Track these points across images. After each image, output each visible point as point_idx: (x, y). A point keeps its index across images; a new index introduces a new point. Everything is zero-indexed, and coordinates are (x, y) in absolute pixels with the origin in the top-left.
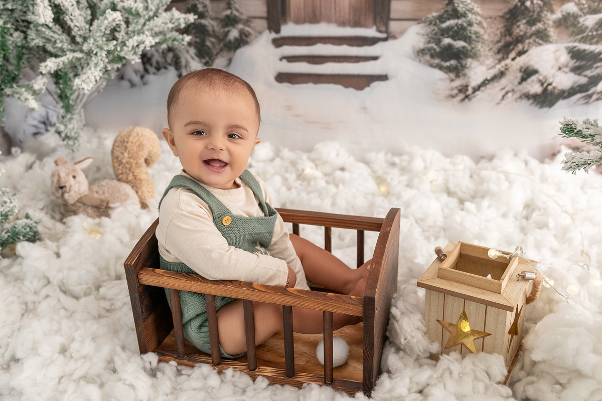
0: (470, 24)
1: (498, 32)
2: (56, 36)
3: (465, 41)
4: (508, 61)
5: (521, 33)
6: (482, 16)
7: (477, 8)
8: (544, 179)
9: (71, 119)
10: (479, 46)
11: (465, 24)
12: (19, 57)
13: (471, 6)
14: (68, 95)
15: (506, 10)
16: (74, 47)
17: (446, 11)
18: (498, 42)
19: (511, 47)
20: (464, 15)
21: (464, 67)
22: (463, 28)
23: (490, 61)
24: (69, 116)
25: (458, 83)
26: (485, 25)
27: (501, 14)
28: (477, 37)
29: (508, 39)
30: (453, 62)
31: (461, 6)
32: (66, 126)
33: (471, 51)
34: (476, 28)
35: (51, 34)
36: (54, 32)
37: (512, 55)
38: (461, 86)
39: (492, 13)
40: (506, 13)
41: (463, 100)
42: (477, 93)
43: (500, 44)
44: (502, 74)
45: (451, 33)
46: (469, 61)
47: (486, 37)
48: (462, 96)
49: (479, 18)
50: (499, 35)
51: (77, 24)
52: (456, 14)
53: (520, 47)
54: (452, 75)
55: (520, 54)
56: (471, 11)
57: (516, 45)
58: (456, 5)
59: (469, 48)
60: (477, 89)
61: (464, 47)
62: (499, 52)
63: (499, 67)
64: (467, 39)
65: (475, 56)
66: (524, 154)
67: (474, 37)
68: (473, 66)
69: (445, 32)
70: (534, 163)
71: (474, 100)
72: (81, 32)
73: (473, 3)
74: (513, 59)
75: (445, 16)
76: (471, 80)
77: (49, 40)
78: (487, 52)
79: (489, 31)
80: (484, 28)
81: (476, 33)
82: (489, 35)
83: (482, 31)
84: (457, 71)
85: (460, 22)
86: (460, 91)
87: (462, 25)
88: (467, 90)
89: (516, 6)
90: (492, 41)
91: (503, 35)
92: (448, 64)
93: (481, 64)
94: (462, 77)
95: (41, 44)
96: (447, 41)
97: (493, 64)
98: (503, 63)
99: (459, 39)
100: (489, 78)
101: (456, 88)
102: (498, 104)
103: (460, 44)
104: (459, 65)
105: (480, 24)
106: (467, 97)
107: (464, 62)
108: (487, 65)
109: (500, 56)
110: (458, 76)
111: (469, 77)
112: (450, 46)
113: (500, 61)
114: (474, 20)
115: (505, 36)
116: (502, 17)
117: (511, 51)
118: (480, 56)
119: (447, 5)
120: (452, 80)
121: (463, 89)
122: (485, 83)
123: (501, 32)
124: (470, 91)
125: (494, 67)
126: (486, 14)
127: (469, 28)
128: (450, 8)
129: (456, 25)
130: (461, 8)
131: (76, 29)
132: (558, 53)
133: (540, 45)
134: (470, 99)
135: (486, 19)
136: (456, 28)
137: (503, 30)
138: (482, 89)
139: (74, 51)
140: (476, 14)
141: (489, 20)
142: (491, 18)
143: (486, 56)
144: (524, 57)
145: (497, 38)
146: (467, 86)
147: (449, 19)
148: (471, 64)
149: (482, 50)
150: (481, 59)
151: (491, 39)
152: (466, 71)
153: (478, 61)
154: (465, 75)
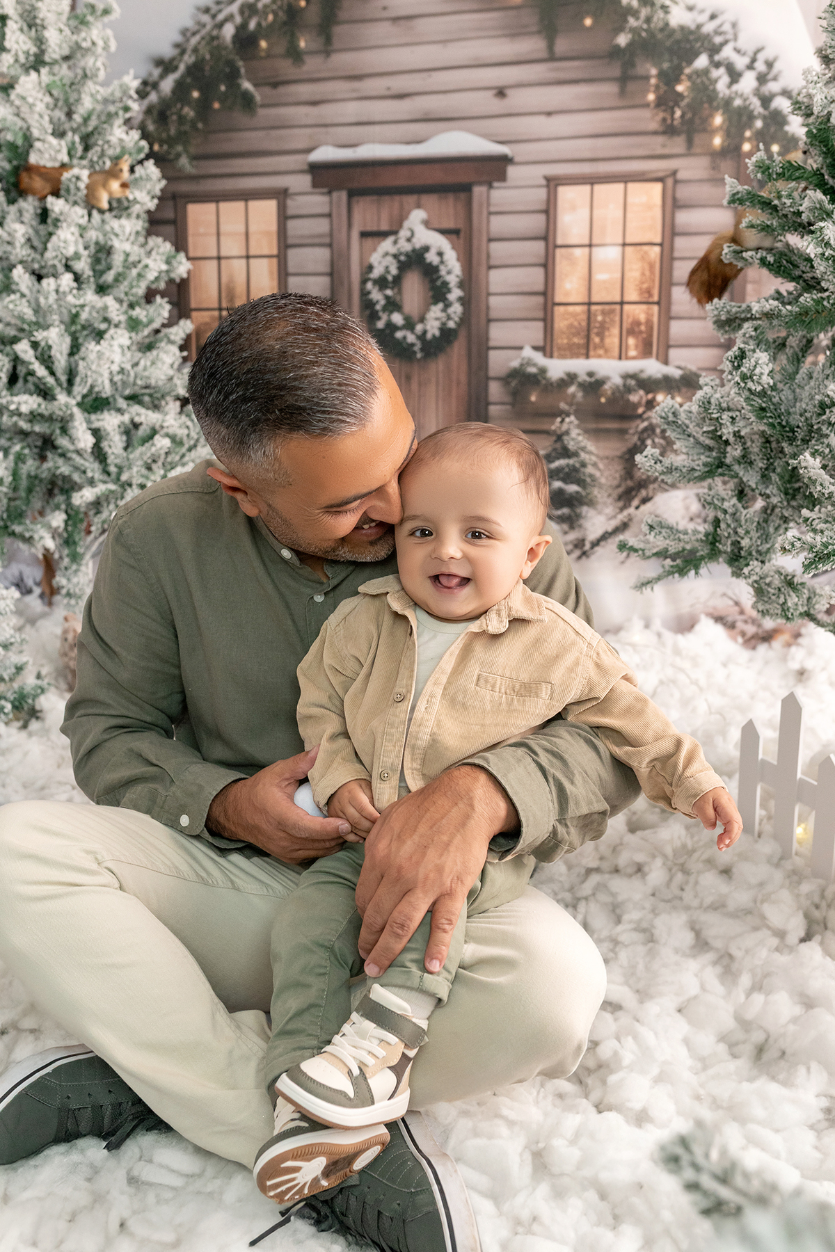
0: (584, 465)
1: (617, 475)
2: (87, 464)
3: (579, 484)
4: (631, 510)
5: (644, 477)
6: (597, 456)
7: (590, 446)
8: (677, 652)
9: (76, 571)
10: (596, 491)
11: (577, 465)
12: (30, 490)
13: (583, 444)
14: (77, 539)
15: (624, 449)
16: (105, 478)
17: (555, 450)
18: (618, 486)
19: (634, 493)
20: (576, 454)
21: (579, 516)
22: (574, 469)
23: (609, 510)
24: (74, 567)
25: (573, 536)
26: (601, 466)
27: (618, 453)
28: (593, 481)
29: (630, 483)
30: (565, 511)
31: (572, 443)
32: (69, 580)
33: (586, 497)
34: (590, 470)
35: (82, 461)
36: (85, 459)
37: (635, 502)
38: (577, 539)
39: (608, 453)
40: (625, 453)
41: (579, 558)
42: (596, 549)
43: (620, 490)
44: (624, 526)
45: (561, 475)
46: (585, 509)
47: (603, 480)
48: (577, 553)
49: (594, 458)
50: (618, 479)
51: (115, 451)
52: (566, 453)
53: (643, 493)
54: (565, 527)
55: (645, 501)
56: (583, 449)
57: (638, 491)
58: (566, 442)
59: (584, 493)
60: (595, 544)
61: (577, 493)
62: (620, 498)
63: (622, 517)
64: (580, 482)
65: (591, 503)
66: (657, 624)
67: (588, 480)
68: (589, 515)
69: (554, 474)
70: (669, 636)
71: (593, 557)
72: (117, 461)
73: (585, 441)
74: (637, 508)
75: (553, 454)
76: (588, 533)
77: (76, 468)
78: (605, 499)
79: (607, 473)
80: (599, 470)
81: (591, 476)
82: (607, 478)
83: (597, 474)
84: (571, 521)
85: (571, 461)
86: (576, 546)
87: (574, 466)
88: (584, 545)
89: (635, 445)
90: (611, 486)
91: (624, 479)
92: (559, 512)
93: (600, 513)
94: (577, 530)
95: (67, 473)
96: (557, 484)
97: (613, 514)
98: (625, 513)
99: (572, 483)
100: (610, 530)
101: (571, 542)
102: (623, 562)
103: (572, 488)
104: (573, 514)
105: (595, 465)
106: (584, 553)
107: (578, 510)
108: (607, 515)
109: (621, 504)
110: (572, 527)
111: (585, 529)
112: (560, 492)
113: (622, 509)
114: (587, 461)
115: (626, 480)
116: (621, 457)
117: (633, 498)
118: (597, 503)
119: (556, 441)
120: (566, 533)
121: (579, 544)
122: (605, 537)
123: (621, 476)
124: (587, 546)
125: (614, 517)
126: (601, 453)
127: (582, 470)
128: (558, 445)
129: (568, 465)
130: (572, 446)
131: (112, 457)
132: (688, 501)
133: (667, 490)
134: (588, 557)
135: (601, 459)
136: (567, 470)
137: (623, 473)
138: (602, 543)
139: (105, 482)
140: (590, 453)
141: (606, 461)
142: (607, 458)
143: (605, 504)
144: (649, 506)
145: (616, 483)
146: (583, 540)
147: (558, 458)
148: (587, 512)
149: (599, 496)
150: (599, 507)
151: (609, 483)
152: (582, 521)
153: (595, 509)
154: (580, 526)
